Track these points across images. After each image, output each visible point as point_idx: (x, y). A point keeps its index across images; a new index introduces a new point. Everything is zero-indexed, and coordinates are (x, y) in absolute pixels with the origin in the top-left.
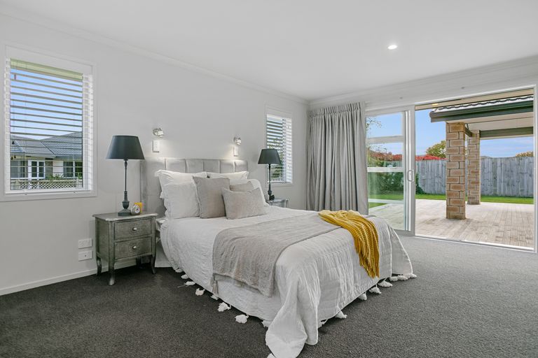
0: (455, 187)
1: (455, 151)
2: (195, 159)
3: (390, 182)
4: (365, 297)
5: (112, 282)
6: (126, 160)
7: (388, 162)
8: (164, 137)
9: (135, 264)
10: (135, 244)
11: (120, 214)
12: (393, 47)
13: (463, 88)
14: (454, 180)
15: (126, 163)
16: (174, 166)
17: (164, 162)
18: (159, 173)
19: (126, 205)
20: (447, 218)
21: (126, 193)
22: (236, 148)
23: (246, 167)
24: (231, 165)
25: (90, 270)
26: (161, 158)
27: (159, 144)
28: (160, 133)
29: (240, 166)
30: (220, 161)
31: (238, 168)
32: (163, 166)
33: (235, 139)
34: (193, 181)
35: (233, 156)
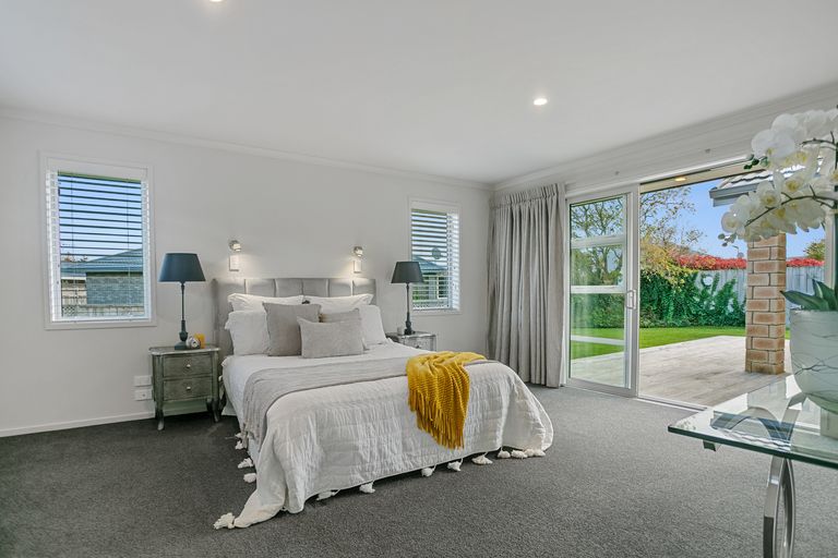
0: (761, 318)
1: (762, 254)
2: (288, 279)
3: (707, 307)
4: (429, 472)
5: (161, 427)
6: (183, 282)
7: (706, 273)
8: (244, 250)
9: (206, 410)
10: (190, 384)
11: (176, 348)
12: (540, 101)
13: (708, 151)
14: (761, 305)
15: (183, 287)
16: (256, 289)
17: (242, 283)
18: (233, 297)
19: (184, 337)
20: (746, 370)
21: (183, 322)
22: (358, 261)
23: (372, 287)
24: (346, 286)
25: (148, 412)
26: (239, 279)
27: (237, 261)
28: (236, 246)
29: (361, 287)
30: (329, 280)
31: (357, 289)
32: (241, 288)
33: (355, 249)
34: (262, 309)
35: (352, 272)
